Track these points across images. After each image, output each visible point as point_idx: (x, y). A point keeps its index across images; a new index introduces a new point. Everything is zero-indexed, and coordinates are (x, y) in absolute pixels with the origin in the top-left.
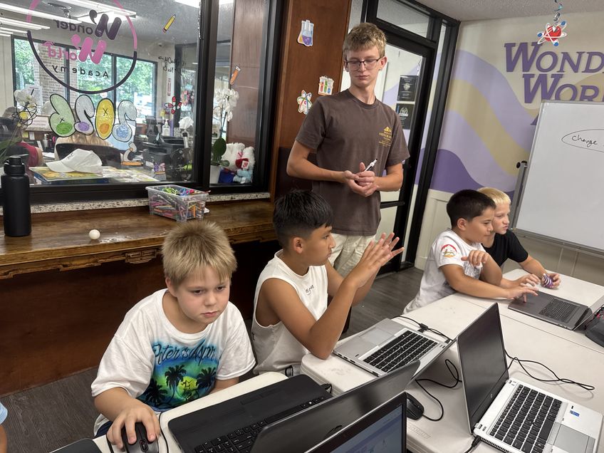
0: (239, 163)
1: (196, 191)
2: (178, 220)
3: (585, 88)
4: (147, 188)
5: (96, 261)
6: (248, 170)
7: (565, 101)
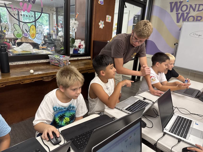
0: (79, 47)
1: (65, 56)
2: (60, 66)
3: (197, 17)
4: (49, 55)
5: (33, 81)
6: (83, 49)
7: (191, 22)
